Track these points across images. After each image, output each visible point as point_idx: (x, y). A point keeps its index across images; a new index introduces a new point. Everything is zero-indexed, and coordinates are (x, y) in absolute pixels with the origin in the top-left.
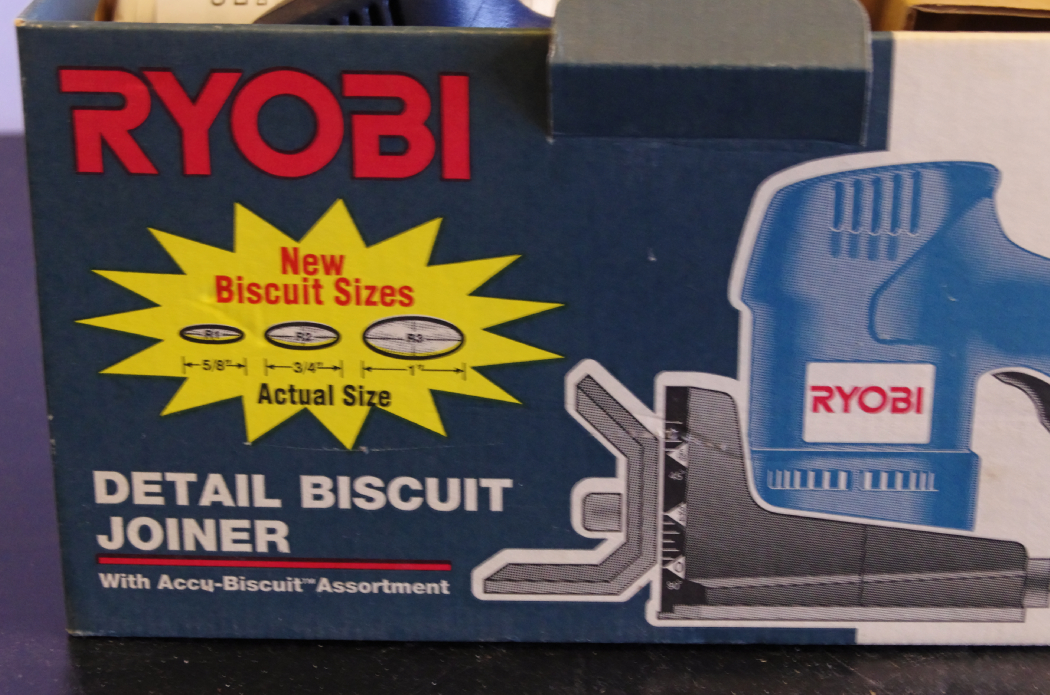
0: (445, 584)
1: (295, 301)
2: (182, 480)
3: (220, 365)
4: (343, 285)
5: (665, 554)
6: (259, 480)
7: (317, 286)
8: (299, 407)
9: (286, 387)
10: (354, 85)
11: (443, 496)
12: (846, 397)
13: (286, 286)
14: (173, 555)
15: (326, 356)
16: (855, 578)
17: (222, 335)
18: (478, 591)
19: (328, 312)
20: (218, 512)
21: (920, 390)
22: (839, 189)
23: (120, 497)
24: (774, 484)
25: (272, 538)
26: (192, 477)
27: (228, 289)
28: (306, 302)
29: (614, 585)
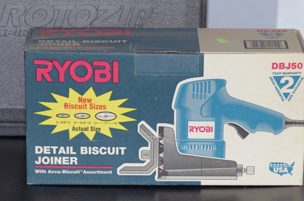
0: (111, 171)
1: (81, 108)
2: (55, 148)
3: (64, 122)
4: (91, 105)
5: (159, 164)
6: (71, 148)
7: (86, 105)
8: (81, 132)
9: (78, 127)
10: (95, 63)
11: (111, 151)
12: (197, 129)
13: (79, 105)
14: (52, 165)
15: (88, 120)
16: (200, 170)
17: (65, 116)
18: (118, 173)
19: (88, 111)
20: (62, 155)
21: (212, 127)
22: (194, 85)
23: (41, 152)
24: (182, 148)
25: (74, 161)
26: (57, 147)
27: (67, 106)
28: (83, 108)
29: (148, 172)
